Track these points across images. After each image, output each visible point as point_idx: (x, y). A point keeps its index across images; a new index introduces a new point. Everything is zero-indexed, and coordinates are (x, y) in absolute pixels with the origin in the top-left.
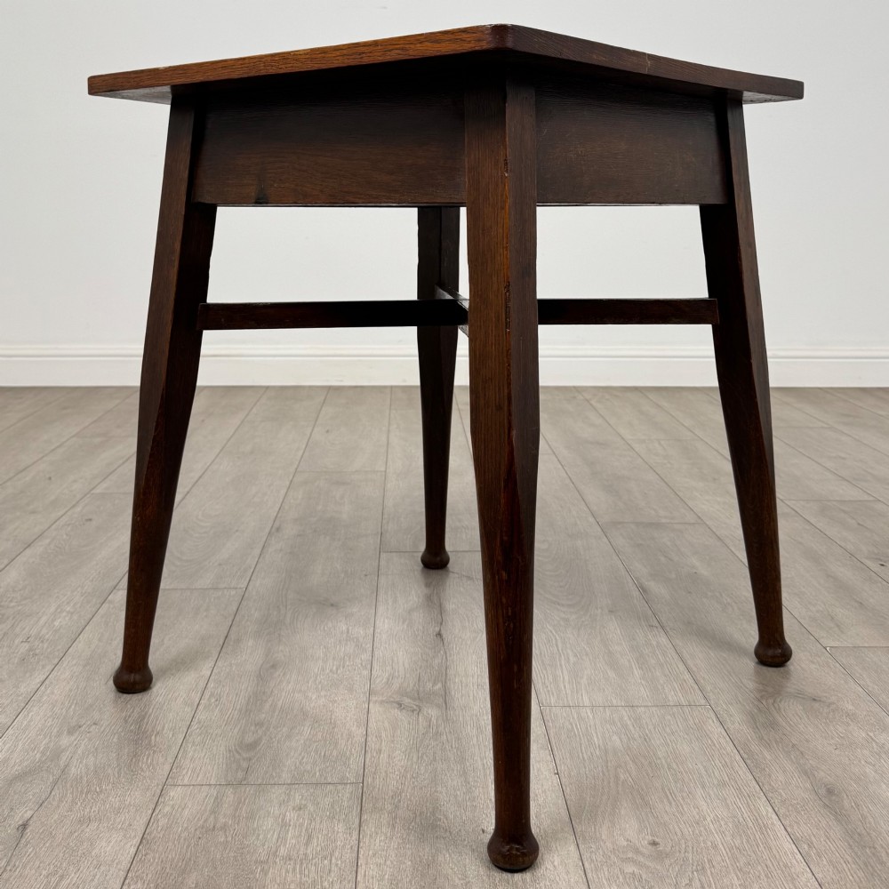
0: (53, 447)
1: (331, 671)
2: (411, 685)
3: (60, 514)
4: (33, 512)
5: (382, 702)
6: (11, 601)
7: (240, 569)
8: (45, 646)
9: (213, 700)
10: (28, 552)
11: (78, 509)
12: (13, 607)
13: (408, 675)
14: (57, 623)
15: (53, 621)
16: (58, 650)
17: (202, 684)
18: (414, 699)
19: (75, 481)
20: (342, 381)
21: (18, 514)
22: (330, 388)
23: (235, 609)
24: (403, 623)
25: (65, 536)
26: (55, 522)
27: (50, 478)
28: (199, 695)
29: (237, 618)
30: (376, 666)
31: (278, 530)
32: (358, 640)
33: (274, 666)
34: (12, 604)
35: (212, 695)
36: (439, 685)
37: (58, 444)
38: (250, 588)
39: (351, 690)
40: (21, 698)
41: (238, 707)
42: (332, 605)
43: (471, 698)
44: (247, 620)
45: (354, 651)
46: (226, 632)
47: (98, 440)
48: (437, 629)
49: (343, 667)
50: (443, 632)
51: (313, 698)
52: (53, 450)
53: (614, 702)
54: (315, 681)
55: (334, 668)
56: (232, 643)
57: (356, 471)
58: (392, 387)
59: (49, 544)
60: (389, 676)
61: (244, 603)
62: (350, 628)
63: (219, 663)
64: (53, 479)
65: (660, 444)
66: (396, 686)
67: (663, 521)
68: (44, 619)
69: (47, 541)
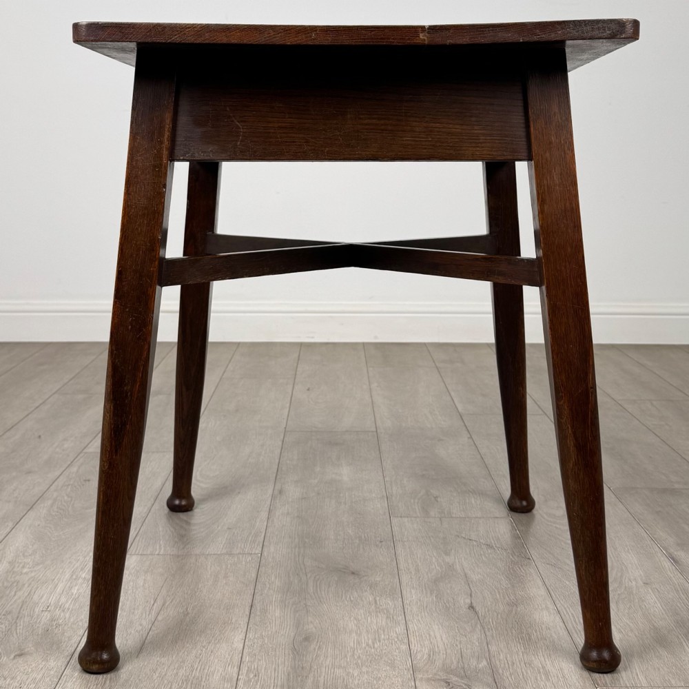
0: (37, 405)
1: (368, 645)
2: (455, 663)
3: (57, 473)
4: (29, 472)
5: (428, 680)
6: (23, 567)
7: (250, 533)
8: (67, 615)
9: (252, 676)
10: (32, 514)
11: (74, 469)
12: (26, 573)
13: (449, 651)
14: (75, 591)
15: (70, 588)
16: (81, 620)
17: (236, 659)
18: (462, 678)
19: (65, 440)
20: (313, 337)
21: (14, 474)
22: (301, 344)
23: (254, 575)
24: (431, 594)
25: (66, 498)
26: (53, 483)
27: (40, 437)
28: (236, 669)
29: (259, 587)
30: (412, 639)
31: (281, 492)
32: (388, 611)
33: (307, 639)
34: (25, 570)
35: (249, 671)
36: (484, 663)
37: (41, 402)
38: (265, 554)
39: (393, 666)
40: (52, 672)
41: (279, 683)
42: (353, 573)
43: (521, 677)
44: (269, 588)
45: (387, 624)
46: (250, 601)
47: (80, 397)
48: (468, 601)
49: (380, 641)
50: (474, 605)
51: (356, 675)
52: (37, 408)
53: (673, 682)
54: (353, 655)
55: (370, 642)
56: (259, 613)
57: (347, 431)
58: (364, 344)
59: (52, 505)
60: (430, 651)
61: (262, 569)
62: (378, 598)
63: (250, 635)
64: (42, 437)
65: (652, 404)
66: (439, 663)
67: (677, 486)
68: (60, 587)
69: (50, 502)
